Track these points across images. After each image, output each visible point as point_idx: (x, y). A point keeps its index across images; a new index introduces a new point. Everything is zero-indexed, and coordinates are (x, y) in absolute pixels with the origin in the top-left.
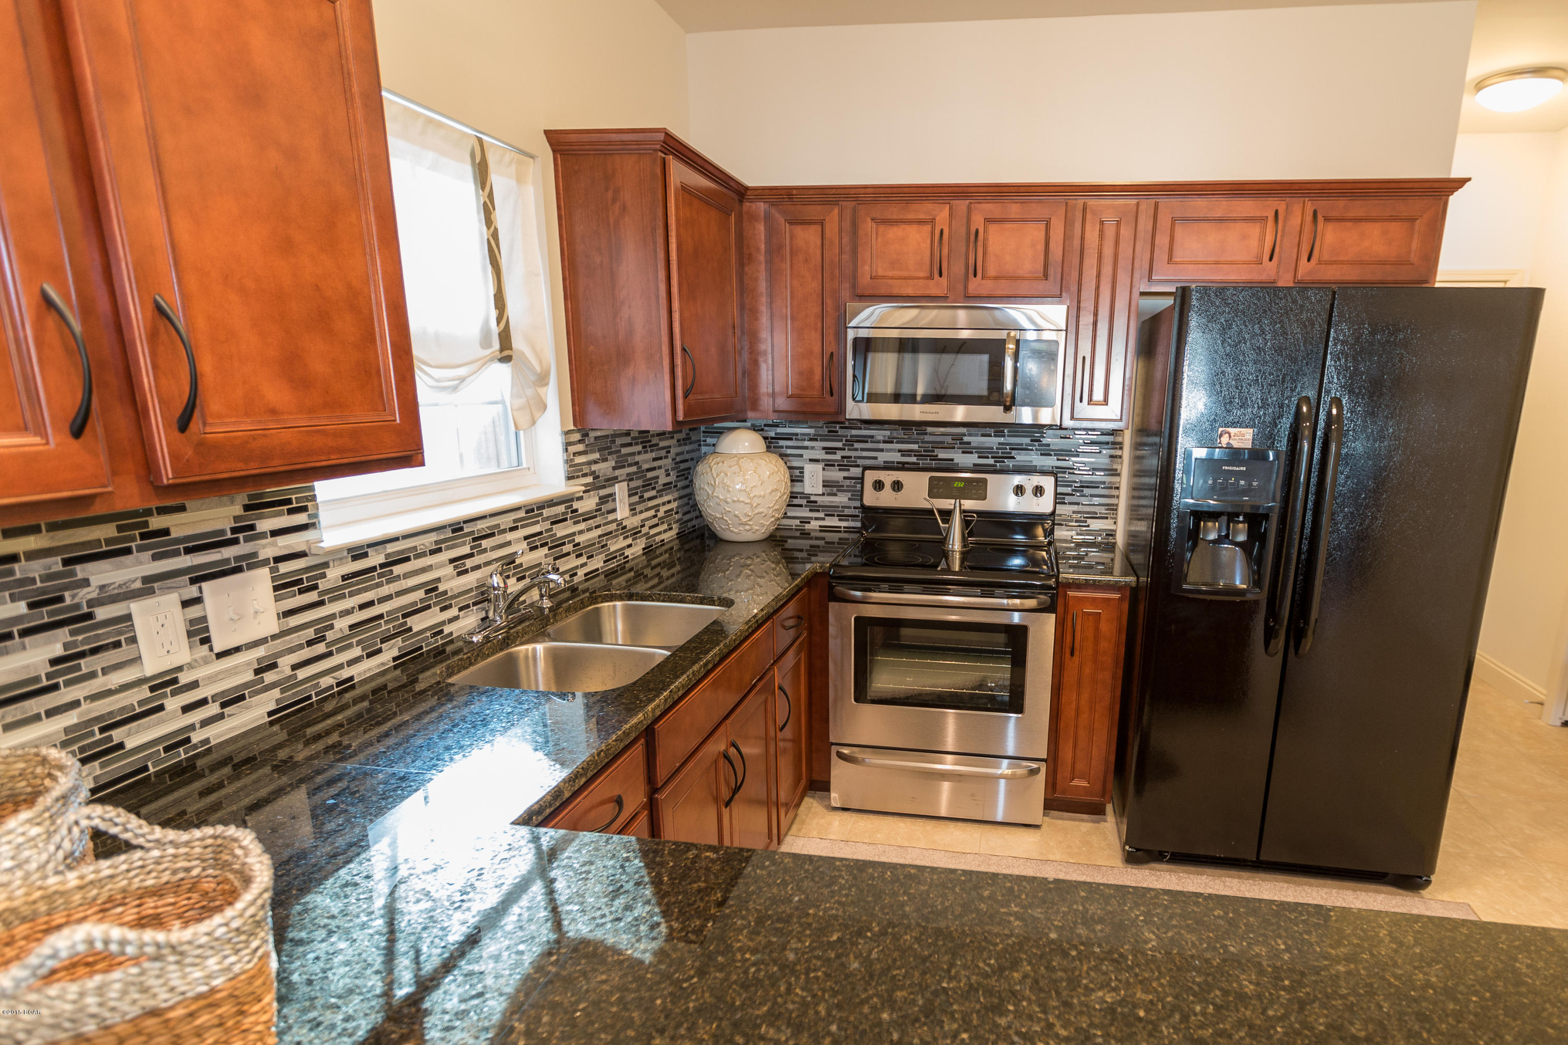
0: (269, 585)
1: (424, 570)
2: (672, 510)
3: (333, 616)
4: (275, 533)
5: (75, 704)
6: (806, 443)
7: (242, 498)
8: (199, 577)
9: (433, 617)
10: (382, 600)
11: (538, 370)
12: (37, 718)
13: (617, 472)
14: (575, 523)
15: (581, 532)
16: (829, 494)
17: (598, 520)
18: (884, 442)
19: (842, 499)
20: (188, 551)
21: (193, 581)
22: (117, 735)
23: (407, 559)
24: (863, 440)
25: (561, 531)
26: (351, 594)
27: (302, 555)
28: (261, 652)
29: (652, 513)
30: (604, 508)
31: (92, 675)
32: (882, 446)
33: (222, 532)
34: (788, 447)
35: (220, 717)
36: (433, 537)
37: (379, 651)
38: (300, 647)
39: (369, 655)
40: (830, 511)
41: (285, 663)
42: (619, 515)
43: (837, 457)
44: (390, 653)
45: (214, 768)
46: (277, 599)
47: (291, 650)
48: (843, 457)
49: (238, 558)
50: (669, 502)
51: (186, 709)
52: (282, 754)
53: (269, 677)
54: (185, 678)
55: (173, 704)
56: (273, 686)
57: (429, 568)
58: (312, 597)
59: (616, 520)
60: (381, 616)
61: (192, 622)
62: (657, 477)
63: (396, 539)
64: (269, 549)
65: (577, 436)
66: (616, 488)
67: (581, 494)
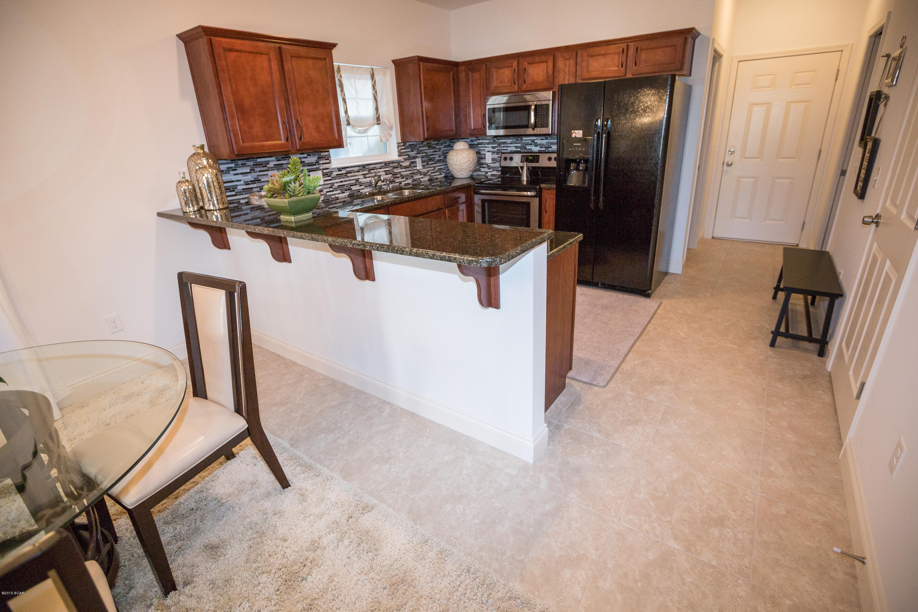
0: (321, 174)
1: (355, 176)
2: (442, 168)
3: (334, 183)
4: (323, 164)
6: (486, 145)
7: (317, 156)
8: (310, 171)
9: (357, 187)
10: (345, 181)
11: (389, 125)
13: (417, 155)
14: (401, 169)
15: (403, 172)
16: (494, 163)
17: (410, 169)
18: (510, 144)
19: (497, 165)
20: (308, 166)
23: (351, 173)
24: (504, 143)
25: (396, 171)
26: (338, 179)
27: (328, 169)
28: (320, 187)
29: (433, 168)
30: (412, 165)
32: (509, 145)
33: (313, 163)
34: (481, 147)
36: (358, 168)
37: (344, 193)
38: (328, 188)
39: (342, 193)
40: (494, 169)
41: (325, 191)
42: (418, 168)
43: (496, 150)
44: (347, 194)
46: (323, 177)
47: (326, 188)
48: (498, 150)
49: (316, 168)
50: (440, 166)
53: (323, 193)
57: (357, 176)
58: (330, 178)
59: (417, 169)
60: (345, 185)
62: (435, 157)
63: (348, 167)
64: (322, 167)
65: (402, 144)
66: (417, 160)
67: (403, 160)
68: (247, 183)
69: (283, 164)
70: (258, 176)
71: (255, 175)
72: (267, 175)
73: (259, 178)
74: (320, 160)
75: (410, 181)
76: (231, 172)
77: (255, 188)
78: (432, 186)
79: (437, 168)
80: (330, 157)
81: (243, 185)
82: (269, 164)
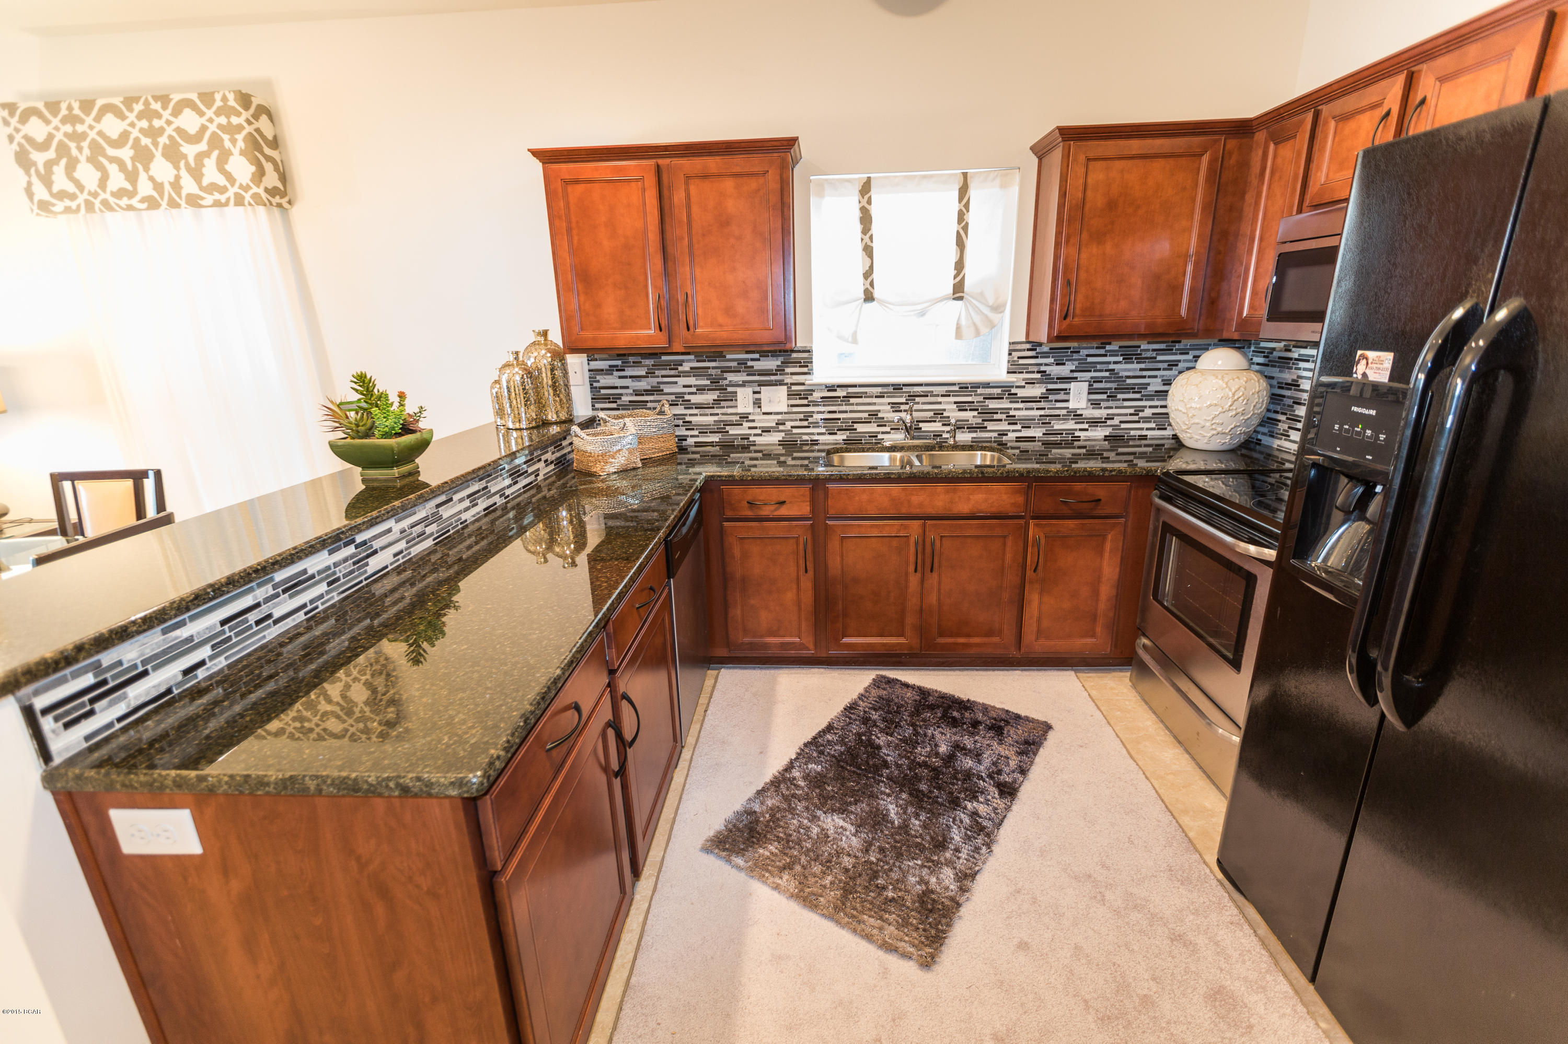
0: (786, 393)
1: (869, 404)
3: (813, 412)
4: (792, 374)
5: (717, 414)
8: (761, 384)
9: (872, 428)
10: (840, 412)
11: (991, 303)
12: (707, 415)
13: (1075, 375)
14: (1012, 402)
15: (1018, 409)
17: (1042, 405)
20: (759, 375)
21: (759, 385)
22: (728, 428)
23: (861, 397)
25: (993, 404)
26: (824, 405)
27: (803, 384)
28: (779, 417)
30: (1051, 397)
31: (723, 407)
33: (772, 370)
35: (761, 435)
36: (879, 389)
37: (836, 434)
38: (796, 420)
39: (830, 434)
41: (789, 425)
42: (1071, 405)
44: (841, 435)
45: (756, 451)
46: (789, 399)
47: (792, 420)
49: (776, 381)
51: (750, 428)
52: (782, 459)
53: (781, 427)
54: (751, 417)
55: (746, 425)
56: (782, 431)
57: (875, 404)
58: (805, 402)
59: (1068, 408)
60: (839, 419)
61: (757, 399)
63: (855, 386)
64: (789, 380)
65: (1028, 346)
66: (1073, 386)
67: (1023, 384)
68: (637, 393)
69: (709, 368)
70: (658, 383)
71: (653, 381)
72: (676, 383)
73: (662, 387)
74: (787, 367)
75: (1037, 433)
76: (616, 373)
77: (651, 401)
78: (1118, 454)
79: (1148, 412)
80: (811, 362)
81: (631, 395)
82: (681, 365)
